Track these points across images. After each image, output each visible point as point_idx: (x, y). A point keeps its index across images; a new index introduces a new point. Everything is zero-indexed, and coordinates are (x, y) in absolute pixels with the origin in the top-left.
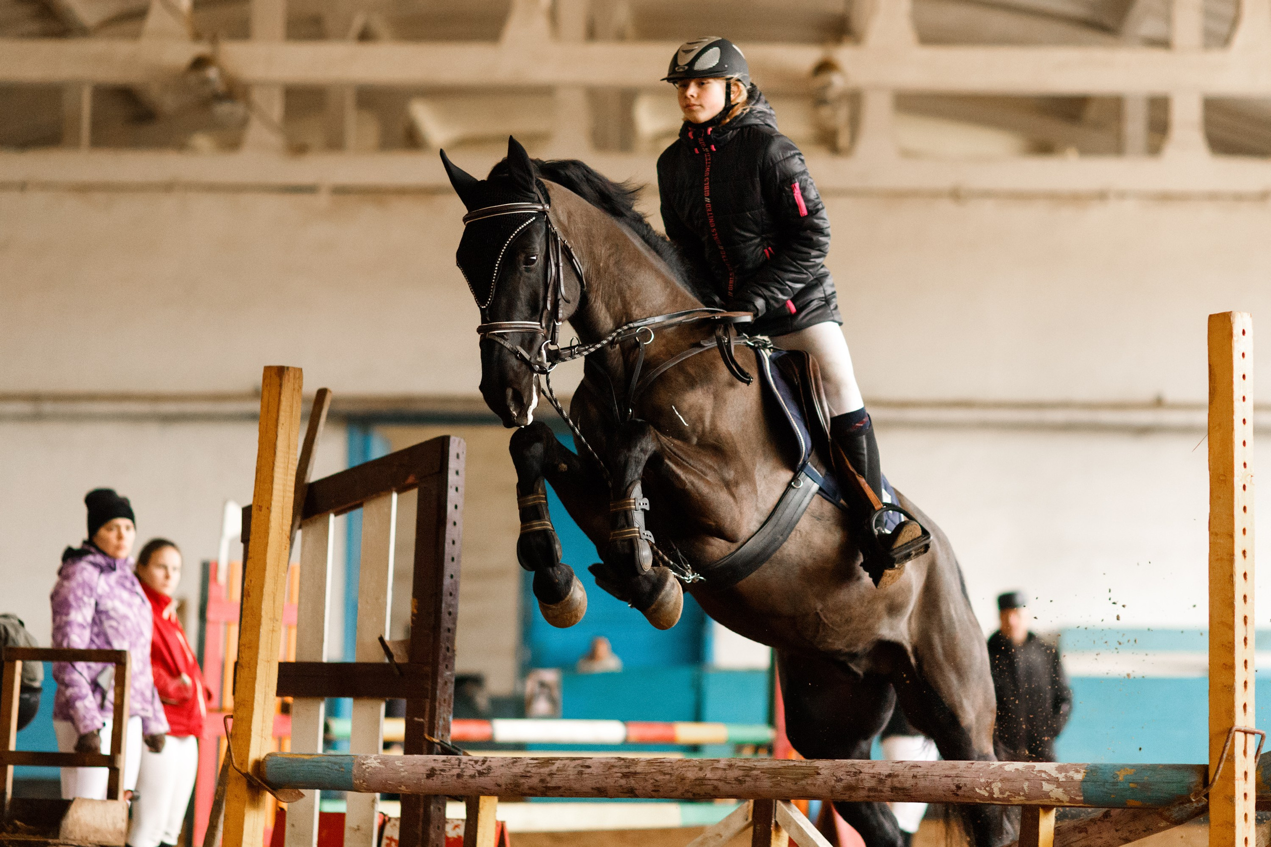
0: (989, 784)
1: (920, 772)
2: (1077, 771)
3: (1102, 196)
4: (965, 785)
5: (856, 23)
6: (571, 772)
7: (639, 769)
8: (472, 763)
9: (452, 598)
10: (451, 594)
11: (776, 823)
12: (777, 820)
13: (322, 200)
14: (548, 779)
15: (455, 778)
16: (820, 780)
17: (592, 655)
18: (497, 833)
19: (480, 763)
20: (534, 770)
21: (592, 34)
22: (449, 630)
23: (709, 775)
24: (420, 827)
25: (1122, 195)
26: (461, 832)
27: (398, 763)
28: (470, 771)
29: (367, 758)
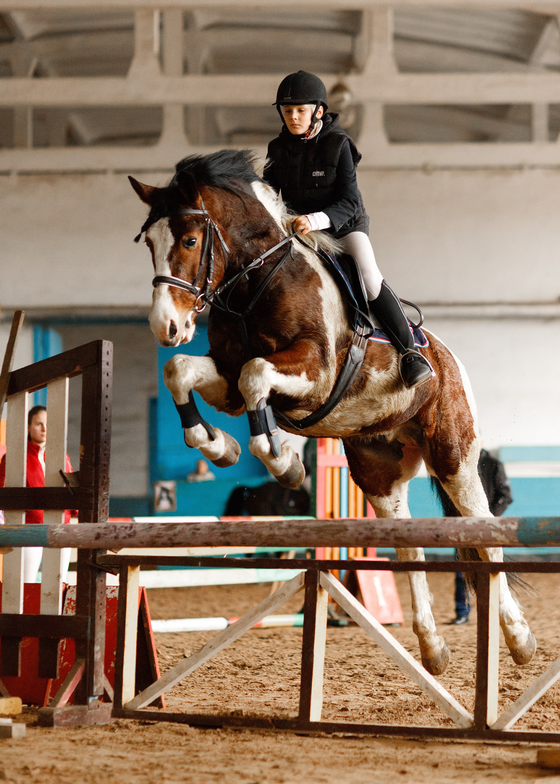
0: (457, 534)
1: (412, 527)
2: (513, 524)
3: (520, 168)
4: (442, 535)
5: (359, 59)
6: (188, 533)
7: (231, 530)
8: (123, 529)
9: (106, 444)
10: (106, 442)
11: (320, 586)
12: (321, 584)
13: (13, 180)
14: (174, 538)
15: (113, 539)
16: (348, 534)
17: (197, 471)
18: (139, 595)
19: (128, 529)
20: (164, 533)
21: (186, 70)
22: (105, 465)
23: (277, 532)
24: (90, 592)
25: (533, 167)
26: (116, 594)
27: (76, 530)
28: (122, 535)
29: (55, 527)
